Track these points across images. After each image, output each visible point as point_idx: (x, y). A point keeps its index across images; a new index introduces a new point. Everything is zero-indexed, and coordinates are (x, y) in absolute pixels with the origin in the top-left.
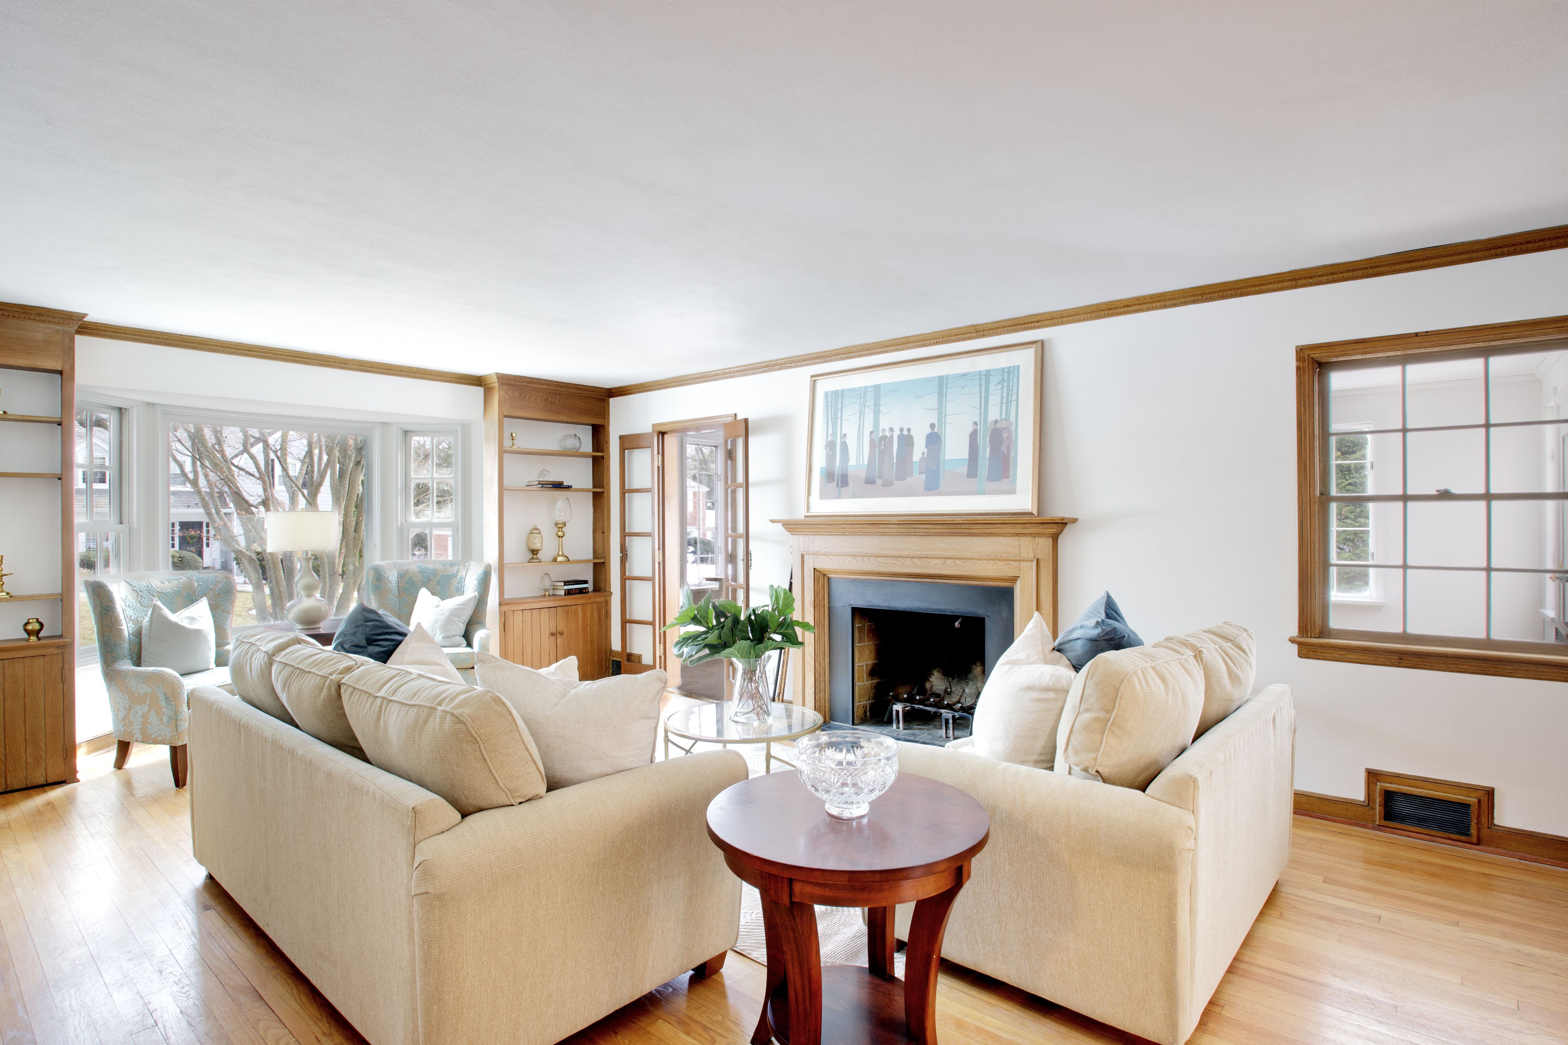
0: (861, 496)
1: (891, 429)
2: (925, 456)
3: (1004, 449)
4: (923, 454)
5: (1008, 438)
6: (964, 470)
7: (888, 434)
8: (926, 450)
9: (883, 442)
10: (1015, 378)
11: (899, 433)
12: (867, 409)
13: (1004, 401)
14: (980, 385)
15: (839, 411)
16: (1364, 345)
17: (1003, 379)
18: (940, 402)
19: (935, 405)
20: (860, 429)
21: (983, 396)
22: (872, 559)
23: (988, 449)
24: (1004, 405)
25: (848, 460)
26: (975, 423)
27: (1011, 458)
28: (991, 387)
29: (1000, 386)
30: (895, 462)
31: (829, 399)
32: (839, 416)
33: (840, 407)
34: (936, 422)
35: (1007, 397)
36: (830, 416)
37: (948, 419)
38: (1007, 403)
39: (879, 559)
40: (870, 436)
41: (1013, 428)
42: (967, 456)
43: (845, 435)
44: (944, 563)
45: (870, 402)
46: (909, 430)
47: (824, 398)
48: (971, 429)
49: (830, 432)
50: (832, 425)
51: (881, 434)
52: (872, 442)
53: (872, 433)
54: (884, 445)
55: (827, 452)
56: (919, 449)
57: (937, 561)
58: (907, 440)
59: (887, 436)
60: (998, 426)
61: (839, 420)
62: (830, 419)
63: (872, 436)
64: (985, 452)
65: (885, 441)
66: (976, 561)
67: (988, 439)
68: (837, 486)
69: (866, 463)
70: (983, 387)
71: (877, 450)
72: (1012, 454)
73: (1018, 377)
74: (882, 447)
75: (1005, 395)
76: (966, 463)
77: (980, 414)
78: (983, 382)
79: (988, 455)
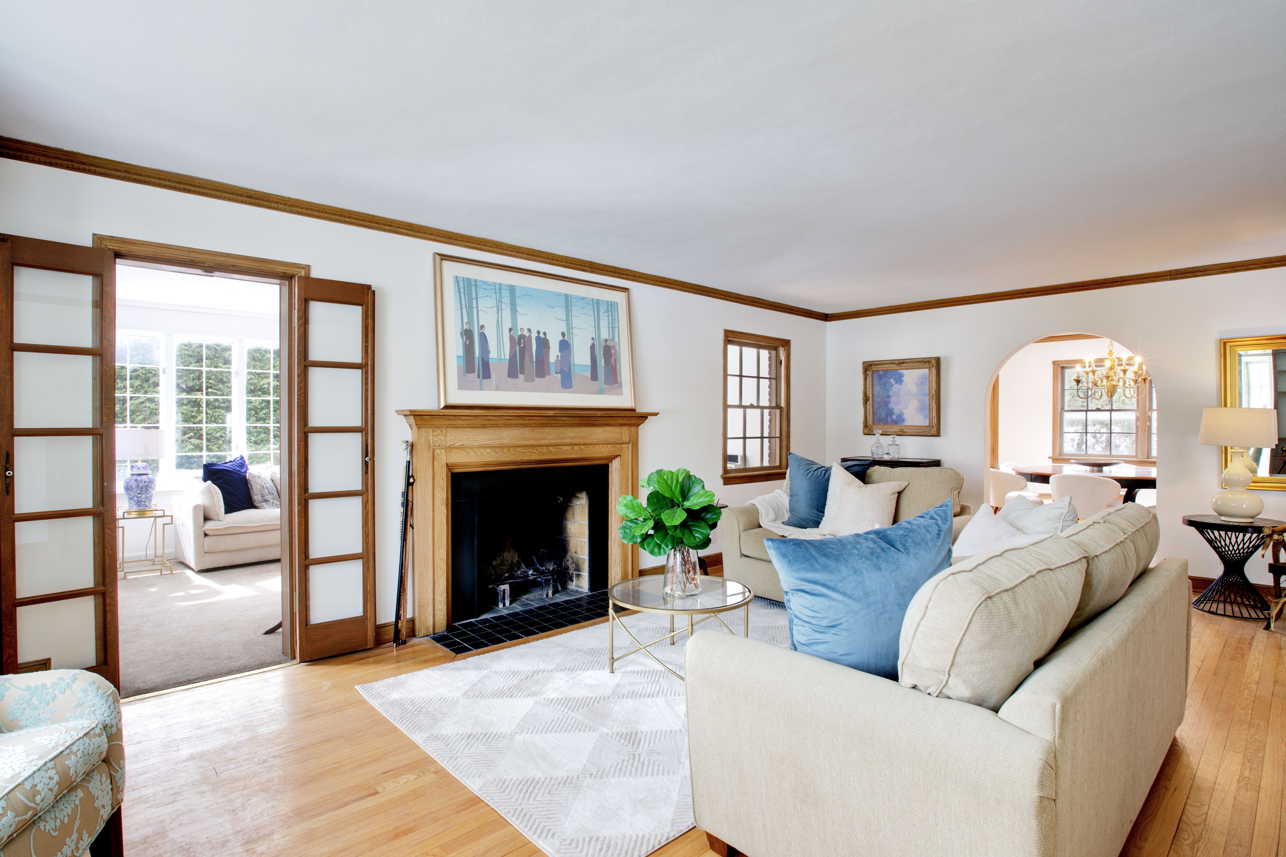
0: (505, 389)
1: (529, 330)
2: (559, 359)
3: (613, 362)
4: (558, 356)
5: (615, 354)
6: (588, 374)
7: (526, 333)
8: (559, 354)
9: (523, 341)
10: (616, 311)
11: (537, 335)
12: (504, 306)
13: (611, 326)
14: (594, 310)
15: (474, 301)
16: (741, 335)
17: (608, 309)
18: (567, 315)
19: (564, 317)
20: (499, 323)
21: (596, 319)
22: (511, 449)
23: (603, 360)
24: (611, 329)
25: (489, 352)
26: (593, 338)
27: (617, 369)
28: (601, 313)
29: (606, 314)
30: (534, 360)
31: (461, 285)
32: (475, 305)
33: (474, 296)
34: (565, 331)
35: (612, 323)
36: (463, 303)
37: (575, 331)
38: (612, 327)
39: (519, 449)
40: (510, 332)
41: (617, 347)
42: (590, 364)
43: (482, 327)
44: (573, 449)
45: (506, 300)
46: (545, 334)
47: (455, 282)
48: (590, 343)
49: (466, 320)
50: (468, 314)
51: (520, 333)
52: (512, 338)
53: (510, 330)
54: (524, 343)
55: (463, 341)
56: (554, 354)
57: (568, 448)
58: (543, 343)
59: (525, 336)
60: (608, 343)
61: (475, 310)
62: (464, 306)
63: (512, 332)
64: (601, 362)
65: (524, 340)
66: (595, 446)
67: (602, 353)
68: (479, 377)
69: (507, 357)
70: (596, 311)
71: (518, 348)
72: (618, 367)
73: (618, 310)
74: (522, 345)
75: (610, 322)
76: (590, 368)
77: (595, 332)
78: (595, 308)
79: (603, 365)
